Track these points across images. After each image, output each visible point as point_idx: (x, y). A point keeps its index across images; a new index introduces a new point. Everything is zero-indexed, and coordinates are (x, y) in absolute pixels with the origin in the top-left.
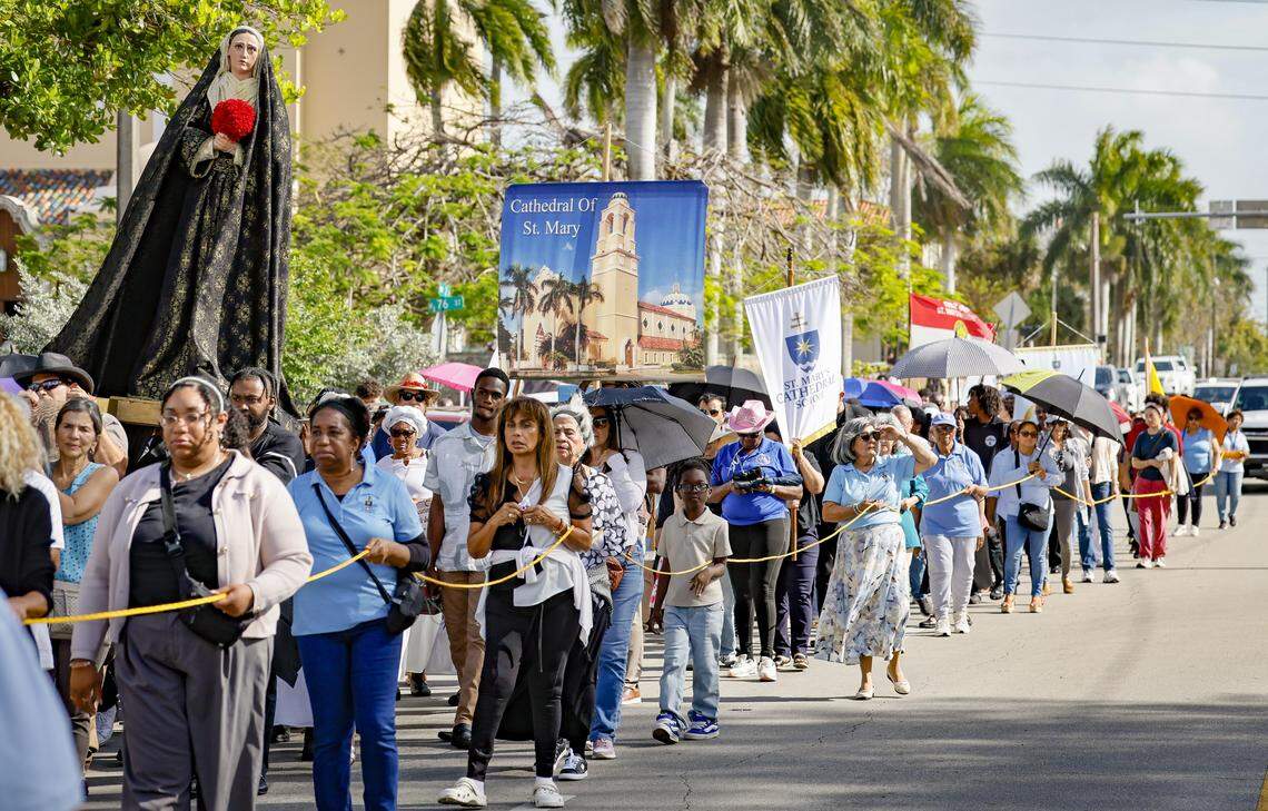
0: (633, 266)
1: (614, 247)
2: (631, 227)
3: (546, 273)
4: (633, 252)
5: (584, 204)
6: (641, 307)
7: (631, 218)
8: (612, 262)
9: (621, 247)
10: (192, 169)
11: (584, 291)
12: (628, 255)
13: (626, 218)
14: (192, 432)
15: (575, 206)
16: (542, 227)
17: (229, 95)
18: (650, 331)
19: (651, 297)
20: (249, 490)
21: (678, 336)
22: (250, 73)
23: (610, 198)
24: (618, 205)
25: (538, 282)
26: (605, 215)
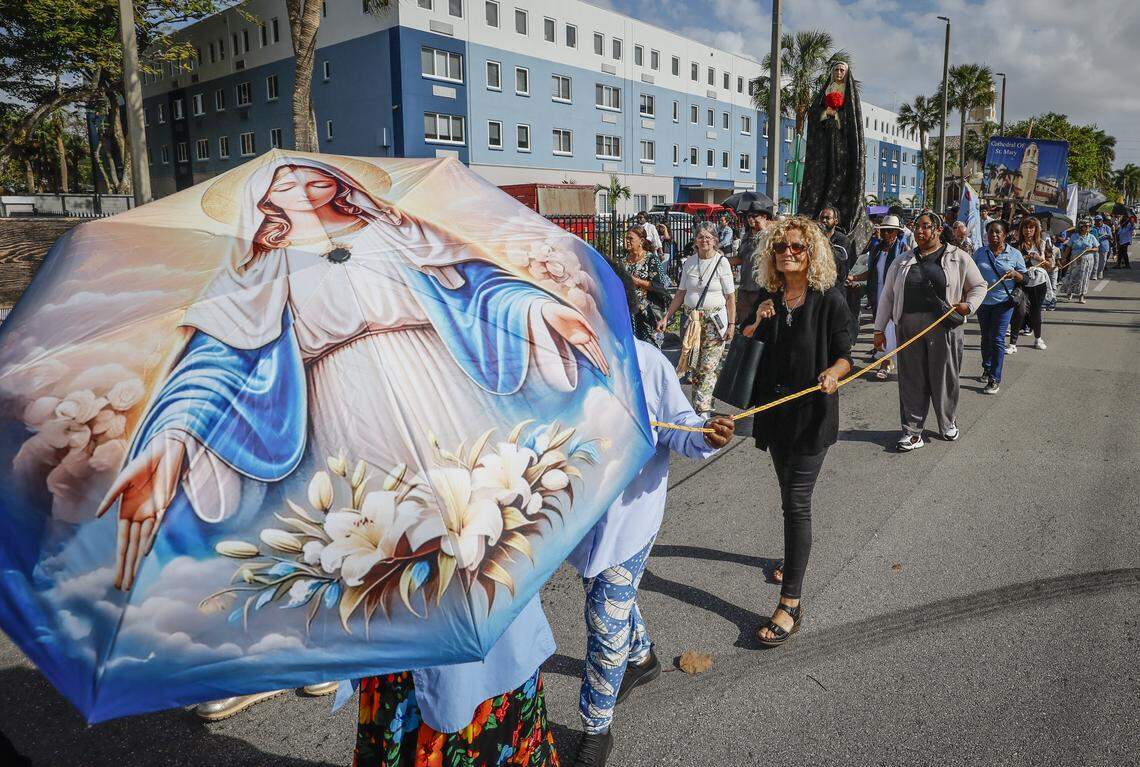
0: (1036, 168)
1: (1029, 161)
2: (1037, 154)
3: (1002, 166)
4: (1036, 163)
5: (1019, 145)
6: (1037, 181)
7: (1037, 152)
9: (1032, 161)
11: (1018, 174)
12: (1034, 164)
13: (1035, 152)
14: (925, 233)
15: (1016, 145)
16: (1003, 151)
17: (834, 91)
18: (1040, 189)
19: (1041, 178)
20: (957, 259)
21: (1050, 192)
22: (842, 81)
23: (1029, 144)
24: (1032, 147)
25: (999, 169)
26: (1027, 150)
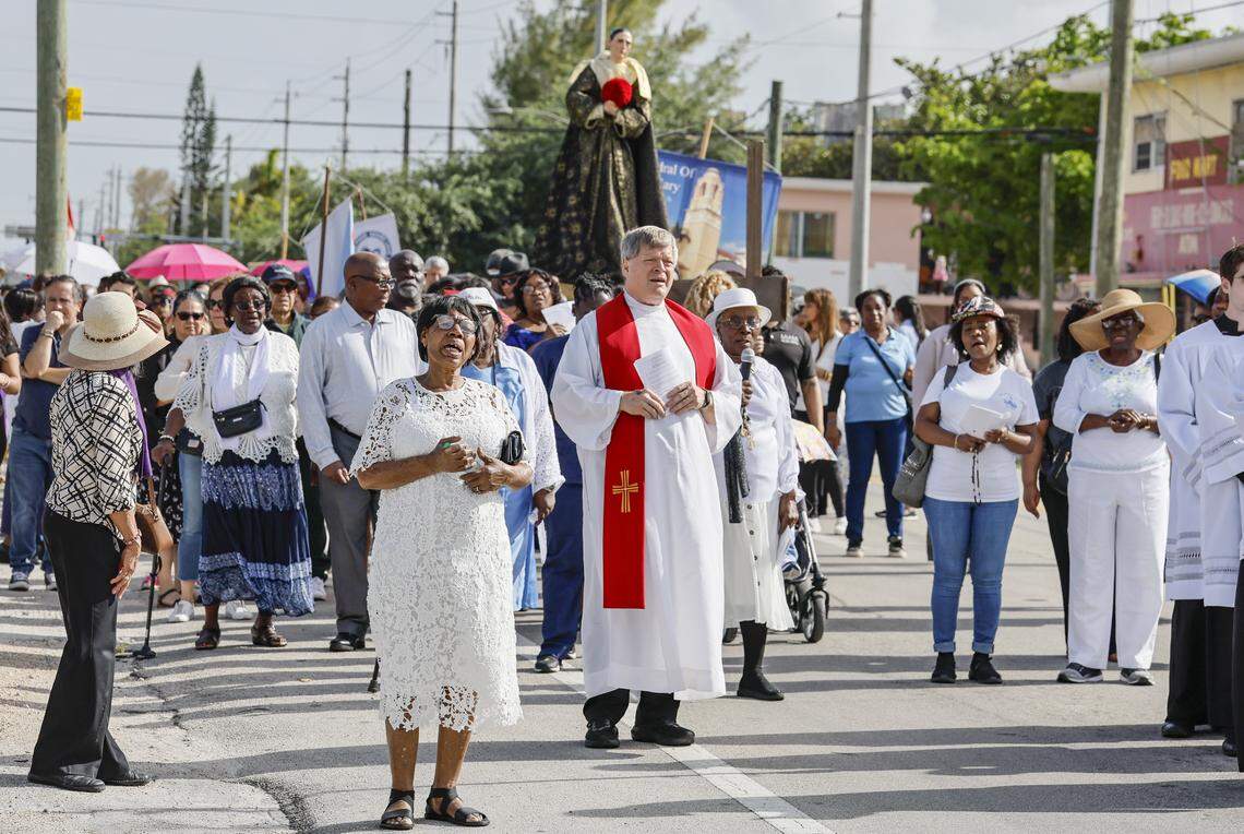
0: (717, 224)
1: (705, 206)
2: (719, 195)
4: (719, 213)
5: (685, 172)
6: (720, 253)
7: (721, 188)
8: (702, 217)
9: (710, 207)
10: (587, 123)
12: (714, 214)
13: (716, 187)
15: (678, 171)
23: (705, 171)
24: (711, 177)
26: (700, 182)
